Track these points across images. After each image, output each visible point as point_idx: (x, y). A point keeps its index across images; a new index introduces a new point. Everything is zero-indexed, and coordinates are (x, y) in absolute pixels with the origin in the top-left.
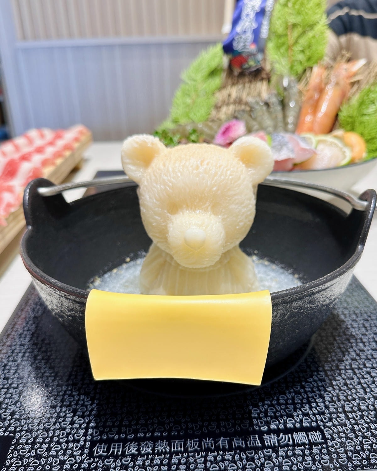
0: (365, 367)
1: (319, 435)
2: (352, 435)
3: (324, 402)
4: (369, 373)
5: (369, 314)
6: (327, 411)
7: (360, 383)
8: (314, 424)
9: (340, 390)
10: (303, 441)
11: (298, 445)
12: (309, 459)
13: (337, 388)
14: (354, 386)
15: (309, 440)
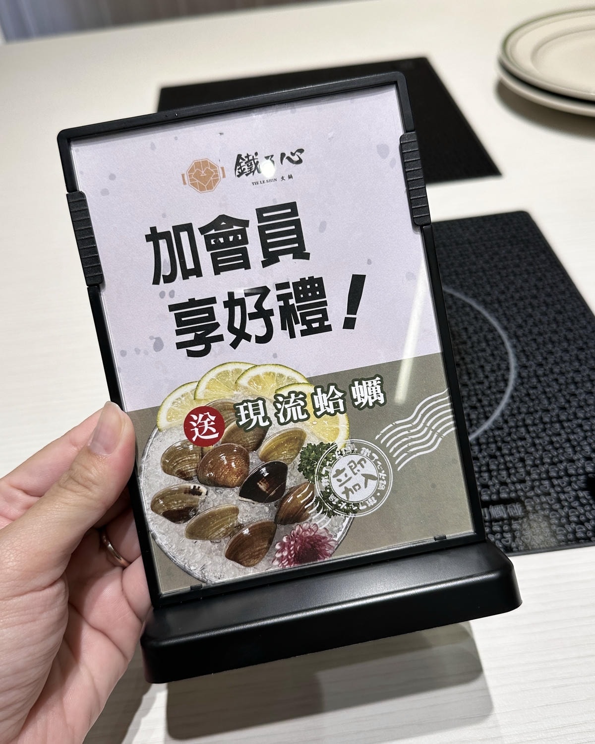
0: (577, 418)
1: (519, 507)
2: (557, 506)
3: (525, 466)
4: (580, 426)
5: (585, 339)
6: (528, 478)
7: (568, 440)
8: (513, 495)
9: (544, 450)
10: (501, 515)
11: (496, 521)
12: (508, 536)
13: (540, 447)
14: (561, 445)
15: (508, 514)
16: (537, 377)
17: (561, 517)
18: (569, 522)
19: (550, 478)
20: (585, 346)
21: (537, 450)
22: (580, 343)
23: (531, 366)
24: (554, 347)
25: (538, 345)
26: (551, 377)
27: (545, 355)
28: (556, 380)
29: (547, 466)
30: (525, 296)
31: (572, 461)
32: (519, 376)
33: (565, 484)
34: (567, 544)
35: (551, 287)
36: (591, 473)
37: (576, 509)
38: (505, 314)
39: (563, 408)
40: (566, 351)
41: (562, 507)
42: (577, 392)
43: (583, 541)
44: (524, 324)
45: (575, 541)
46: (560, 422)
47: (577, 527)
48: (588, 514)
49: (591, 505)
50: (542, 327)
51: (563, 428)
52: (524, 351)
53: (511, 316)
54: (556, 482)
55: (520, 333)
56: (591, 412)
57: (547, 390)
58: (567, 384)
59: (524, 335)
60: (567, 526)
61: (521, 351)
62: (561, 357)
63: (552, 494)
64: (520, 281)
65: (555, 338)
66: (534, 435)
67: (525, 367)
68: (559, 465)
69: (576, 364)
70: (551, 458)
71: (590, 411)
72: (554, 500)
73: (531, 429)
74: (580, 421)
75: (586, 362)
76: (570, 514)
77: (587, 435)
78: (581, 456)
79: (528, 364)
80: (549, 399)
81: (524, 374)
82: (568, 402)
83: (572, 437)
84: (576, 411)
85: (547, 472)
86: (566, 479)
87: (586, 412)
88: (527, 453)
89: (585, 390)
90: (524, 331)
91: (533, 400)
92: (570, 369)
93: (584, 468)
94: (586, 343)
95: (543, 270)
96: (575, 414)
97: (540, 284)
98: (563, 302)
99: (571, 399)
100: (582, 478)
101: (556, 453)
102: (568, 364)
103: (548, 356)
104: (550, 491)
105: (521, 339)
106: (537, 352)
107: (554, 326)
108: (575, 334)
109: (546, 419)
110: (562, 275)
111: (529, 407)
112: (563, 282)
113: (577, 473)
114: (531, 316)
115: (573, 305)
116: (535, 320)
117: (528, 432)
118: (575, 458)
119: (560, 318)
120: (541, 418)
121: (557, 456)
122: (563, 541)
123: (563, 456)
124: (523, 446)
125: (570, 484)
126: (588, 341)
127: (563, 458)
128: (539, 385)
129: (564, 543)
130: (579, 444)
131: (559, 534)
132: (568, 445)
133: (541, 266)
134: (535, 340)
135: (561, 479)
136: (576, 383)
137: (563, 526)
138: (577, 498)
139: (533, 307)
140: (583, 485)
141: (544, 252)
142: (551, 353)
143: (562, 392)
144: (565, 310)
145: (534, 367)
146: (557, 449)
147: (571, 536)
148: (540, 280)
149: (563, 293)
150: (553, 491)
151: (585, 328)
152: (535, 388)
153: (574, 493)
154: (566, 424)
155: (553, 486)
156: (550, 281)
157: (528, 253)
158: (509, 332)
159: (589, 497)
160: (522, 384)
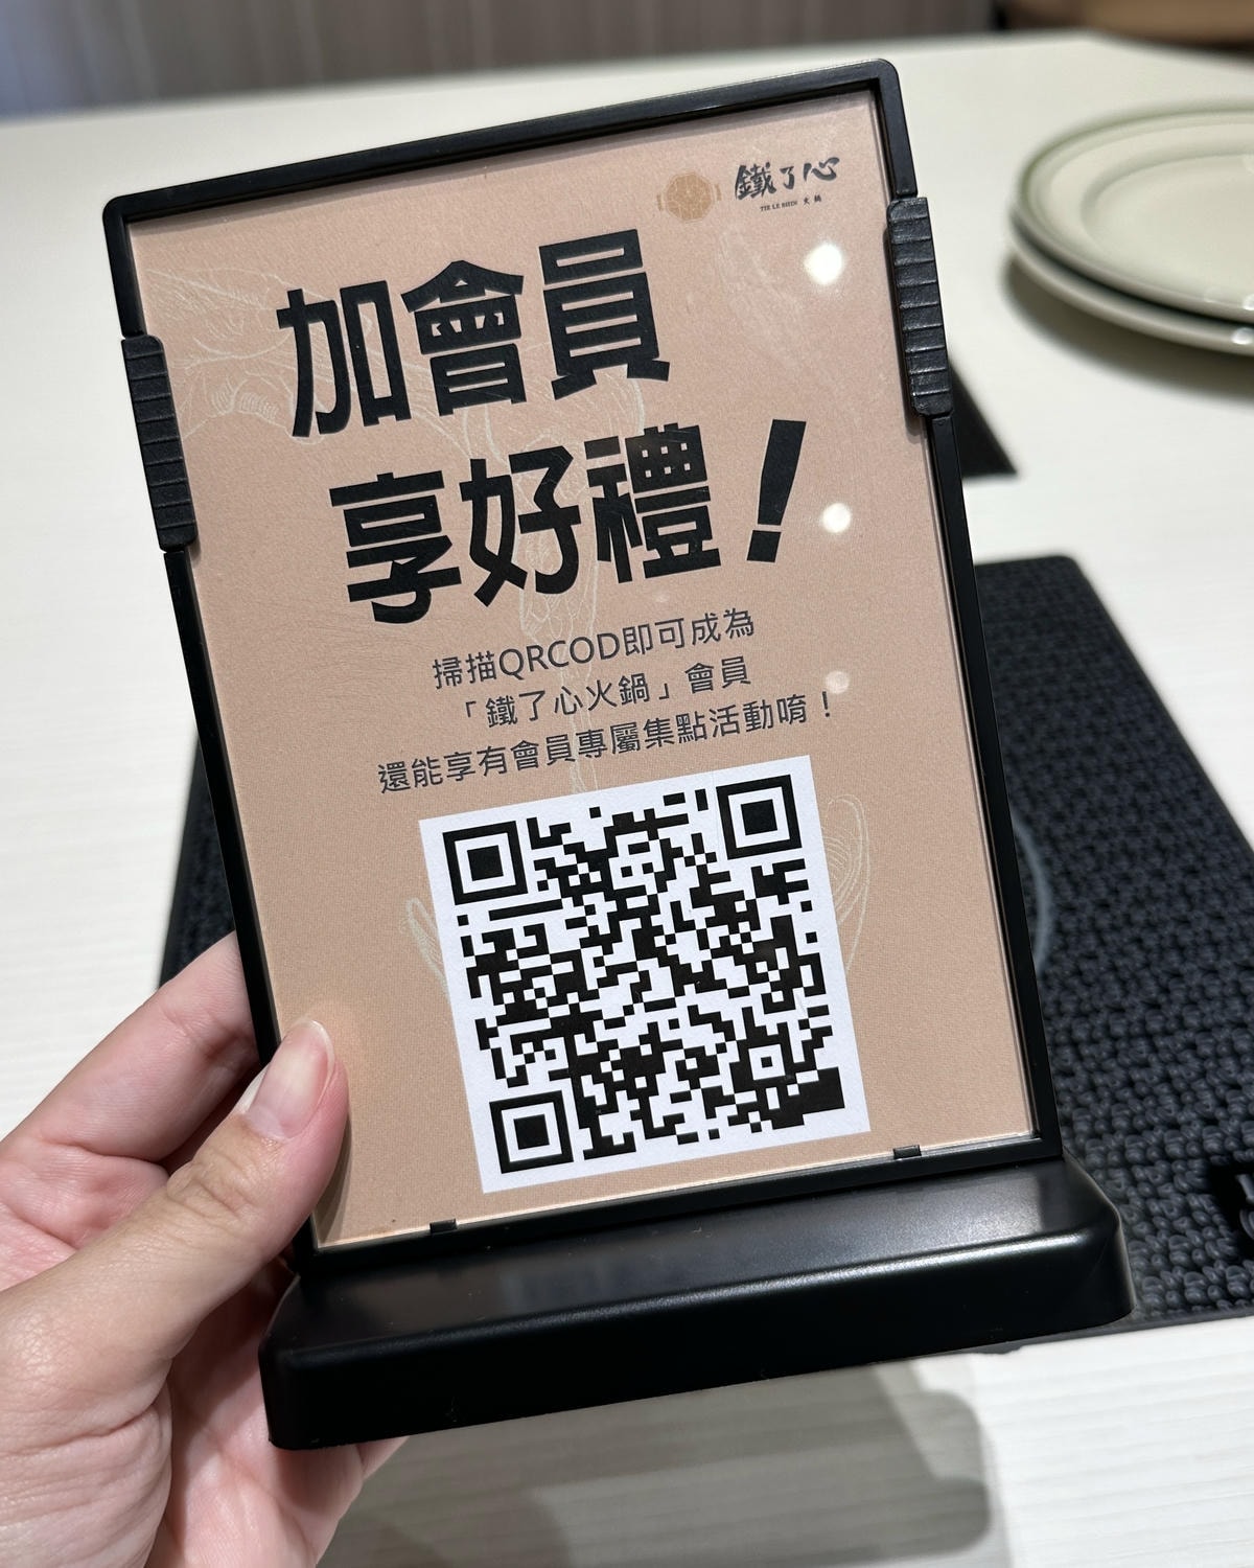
16: (1098, 932)
17: (1152, 1253)
18: (1170, 1266)
19: (1127, 1165)
20: (1199, 866)
21: (1099, 1100)
22: (1190, 857)
23: (1084, 906)
24: (1132, 866)
25: (1098, 861)
26: (1128, 933)
27: (1113, 881)
28: (1139, 941)
29: (1121, 1137)
30: (1068, 749)
31: (1174, 1126)
32: (1059, 929)
33: (1160, 1178)
34: (1166, 1316)
35: (1126, 731)
36: (1216, 1154)
37: (1184, 1235)
38: (1026, 789)
39: (1154, 1006)
40: (1159, 875)
41: (1155, 1231)
42: (1184, 969)
43: (1199, 1308)
44: (1067, 812)
45: (1183, 1308)
46: (1149, 1036)
47: (1186, 1277)
48: (1209, 1247)
49: (1216, 1227)
50: (1106, 820)
51: (1155, 1050)
52: (1067, 873)
53: (1041, 793)
54: (1140, 1173)
55: (1059, 831)
56: (1215, 1017)
57: (1120, 963)
58: (1162, 950)
59: (1068, 836)
60: (1164, 1274)
61: (1062, 874)
62: (1149, 889)
63: (1132, 1200)
64: (1058, 715)
65: (1135, 845)
66: (1092, 1065)
67: (1070, 909)
68: (1146, 1134)
69: (1182, 906)
70: (1131, 1118)
71: (1213, 1012)
72: (1135, 1215)
73: (1086, 1051)
74: (1190, 1035)
75: (1203, 901)
76: (1171, 1247)
77: (1207, 1067)
78: (1194, 1115)
79: (1077, 903)
80: (1123, 983)
81: (1070, 926)
82: (1166, 991)
83: (1174, 1071)
84: (1181, 1012)
85: (1122, 1150)
86: (1162, 1166)
87: (1203, 1015)
88: (1078, 1105)
89: (1200, 965)
90: (1068, 827)
91: (1088, 985)
92: (1168, 918)
93: (1200, 1141)
94: (1202, 859)
95: (1108, 691)
96: (1180, 1019)
97: (1101, 722)
98: (1151, 764)
99: (1172, 984)
100: (1197, 1164)
101: (1139, 1108)
102: (1162, 905)
103: (1119, 887)
104: (1129, 1194)
105: (1062, 846)
106: (1097, 876)
107: (1133, 818)
108: (1177, 838)
109: (1119, 1030)
110: (1148, 705)
111: (1080, 1001)
112: (1152, 719)
113: (1186, 1153)
114: (1081, 793)
115: (1173, 773)
116: (1090, 803)
117: (1080, 1058)
118: (1182, 1118)
119: (1145, 800)
120: (1107, 1027)
121: (1143, 1113)
122: (1156, 1309)
123: (1155, 1114)
124: (1068, 1091)
125: (1170, 1177)
126: (1206, 854)
127: (1156, 1119)
128: (1101, 952)
129: (1158, 1313)
130: (1189, 1088)
131: (1148, 1292)
132: (1165, 1090)
133: (1103, 682)
134: (1091, 849)
135: (1151, 1168)
136: (1181, 949)
137: (1156, 1274)
138: (1187, 1211)
139: (1086, 774)
140: (1199, 1180)
141: (1110, 650)
142: (1127, 878)
143: (1152, 969)
144: (1155, 782)
145: (1090, 910)
146: (1141, 1098)
147: (1173, 1298)
148: (1101, 712)
149: (1151, 743)
150: (1133, 1193)
151: (1200, 823)
152: (1092, 957)
153: (1179, 1199)
154: (1160, 1043)
155: (1134, 1182)
156: (1123, 717)
157: (1074, 651)
158: (1036, 831)
159: (1213, 1208)
160: (1065, 948)
